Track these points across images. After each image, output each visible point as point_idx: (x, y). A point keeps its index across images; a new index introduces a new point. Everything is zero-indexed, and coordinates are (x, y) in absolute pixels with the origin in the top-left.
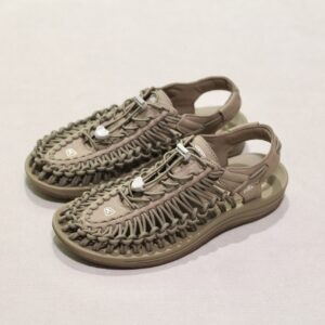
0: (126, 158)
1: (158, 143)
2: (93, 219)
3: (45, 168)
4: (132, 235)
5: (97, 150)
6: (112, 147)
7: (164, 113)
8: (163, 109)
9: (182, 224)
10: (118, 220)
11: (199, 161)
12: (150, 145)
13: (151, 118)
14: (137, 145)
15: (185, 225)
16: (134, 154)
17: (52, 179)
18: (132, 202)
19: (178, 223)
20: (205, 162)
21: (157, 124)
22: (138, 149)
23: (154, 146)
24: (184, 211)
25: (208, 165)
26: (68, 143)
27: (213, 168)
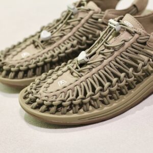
0: (66, 49)
1: (90, 36)
2: (49, 90)
3: (4, 67)
4: (81, 96)
5: (44, 48)
6: (55, 45)
7: (91, 13)
8: (90, 10)
9: (121, 82)
10: (69, 87)
11: (128, 30)
12: (84, 38)
13: (82, 18)
14: (74, 40)
15: (124, 83)
16: (72, 46)
17: (12, 75)
18: (79, 72)
19: (117, 82)
20: (133, 30)
21: (87, 22)
22: (75, 42)
23: (87, 38)
24: (121, 71)
25: (136, 32)
26: (23, 49)
27: (140, 34)
